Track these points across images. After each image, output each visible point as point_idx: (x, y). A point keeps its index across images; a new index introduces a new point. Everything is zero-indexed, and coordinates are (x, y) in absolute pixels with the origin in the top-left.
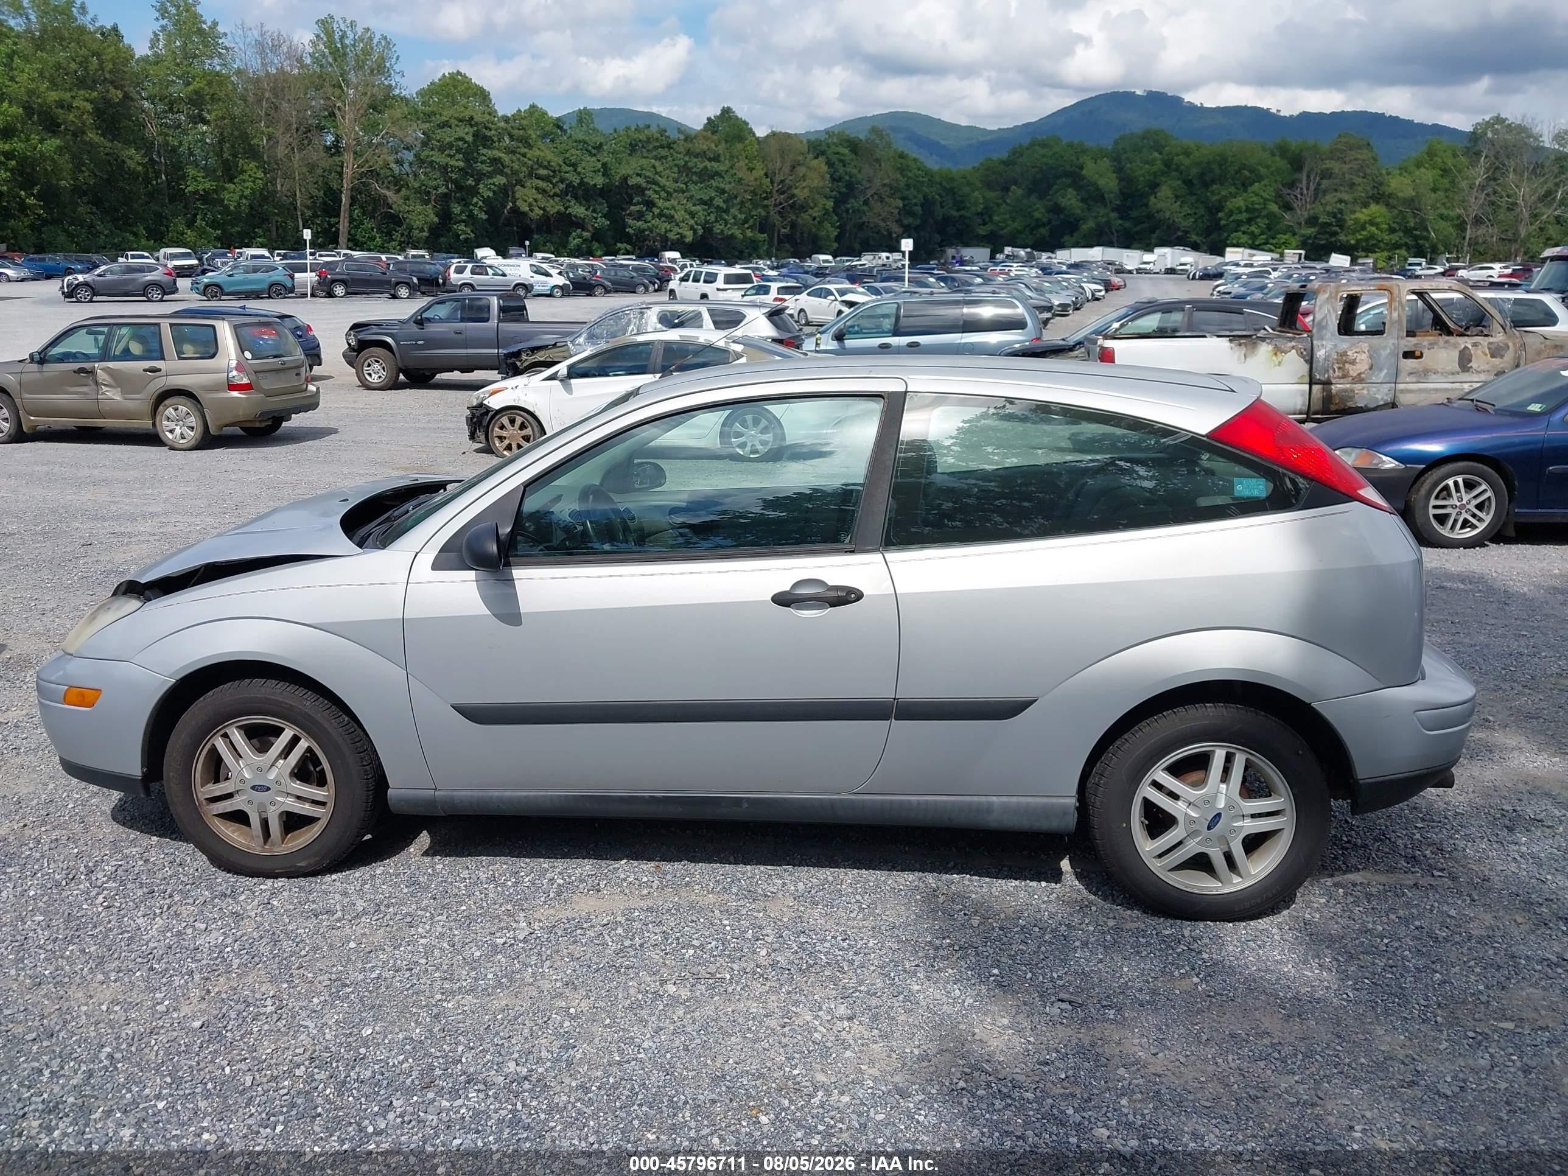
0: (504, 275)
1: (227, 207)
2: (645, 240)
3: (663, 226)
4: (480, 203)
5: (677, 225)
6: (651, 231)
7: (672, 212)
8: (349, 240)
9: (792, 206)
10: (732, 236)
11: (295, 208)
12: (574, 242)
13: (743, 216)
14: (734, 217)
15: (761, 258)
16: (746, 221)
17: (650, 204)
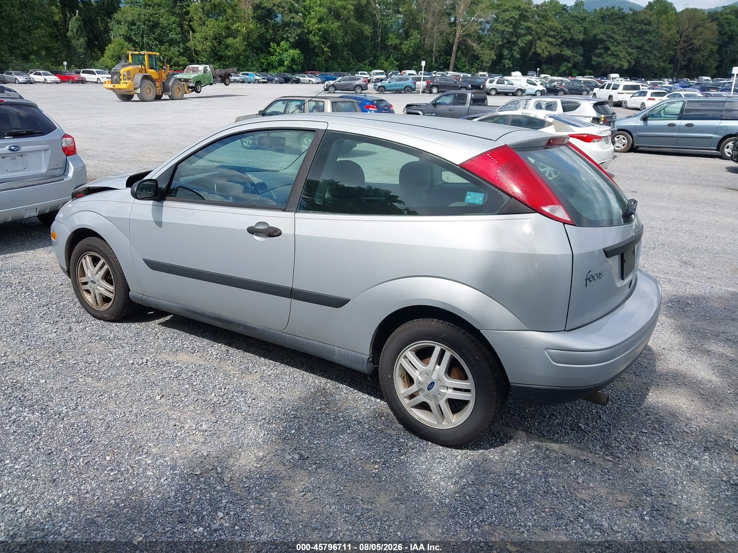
0: (512, 84)
1: (403, 51)
2: (601, 67)
3: (612, 60)
4: (518, 49)
5: (620, 60)
6: (605, 64)
7: (619, 53)
8: (454, 67)
9: (691, 50)
10: (652, 66)
11: (432, 52)
12: (563, 69)
13: (660, 55)
14: (655, 55)
15: (666, 78)
16: (661, 57)
17: (607, 49)
